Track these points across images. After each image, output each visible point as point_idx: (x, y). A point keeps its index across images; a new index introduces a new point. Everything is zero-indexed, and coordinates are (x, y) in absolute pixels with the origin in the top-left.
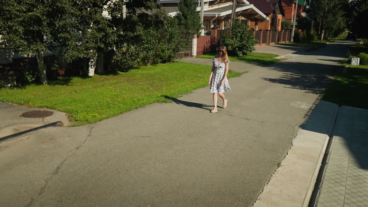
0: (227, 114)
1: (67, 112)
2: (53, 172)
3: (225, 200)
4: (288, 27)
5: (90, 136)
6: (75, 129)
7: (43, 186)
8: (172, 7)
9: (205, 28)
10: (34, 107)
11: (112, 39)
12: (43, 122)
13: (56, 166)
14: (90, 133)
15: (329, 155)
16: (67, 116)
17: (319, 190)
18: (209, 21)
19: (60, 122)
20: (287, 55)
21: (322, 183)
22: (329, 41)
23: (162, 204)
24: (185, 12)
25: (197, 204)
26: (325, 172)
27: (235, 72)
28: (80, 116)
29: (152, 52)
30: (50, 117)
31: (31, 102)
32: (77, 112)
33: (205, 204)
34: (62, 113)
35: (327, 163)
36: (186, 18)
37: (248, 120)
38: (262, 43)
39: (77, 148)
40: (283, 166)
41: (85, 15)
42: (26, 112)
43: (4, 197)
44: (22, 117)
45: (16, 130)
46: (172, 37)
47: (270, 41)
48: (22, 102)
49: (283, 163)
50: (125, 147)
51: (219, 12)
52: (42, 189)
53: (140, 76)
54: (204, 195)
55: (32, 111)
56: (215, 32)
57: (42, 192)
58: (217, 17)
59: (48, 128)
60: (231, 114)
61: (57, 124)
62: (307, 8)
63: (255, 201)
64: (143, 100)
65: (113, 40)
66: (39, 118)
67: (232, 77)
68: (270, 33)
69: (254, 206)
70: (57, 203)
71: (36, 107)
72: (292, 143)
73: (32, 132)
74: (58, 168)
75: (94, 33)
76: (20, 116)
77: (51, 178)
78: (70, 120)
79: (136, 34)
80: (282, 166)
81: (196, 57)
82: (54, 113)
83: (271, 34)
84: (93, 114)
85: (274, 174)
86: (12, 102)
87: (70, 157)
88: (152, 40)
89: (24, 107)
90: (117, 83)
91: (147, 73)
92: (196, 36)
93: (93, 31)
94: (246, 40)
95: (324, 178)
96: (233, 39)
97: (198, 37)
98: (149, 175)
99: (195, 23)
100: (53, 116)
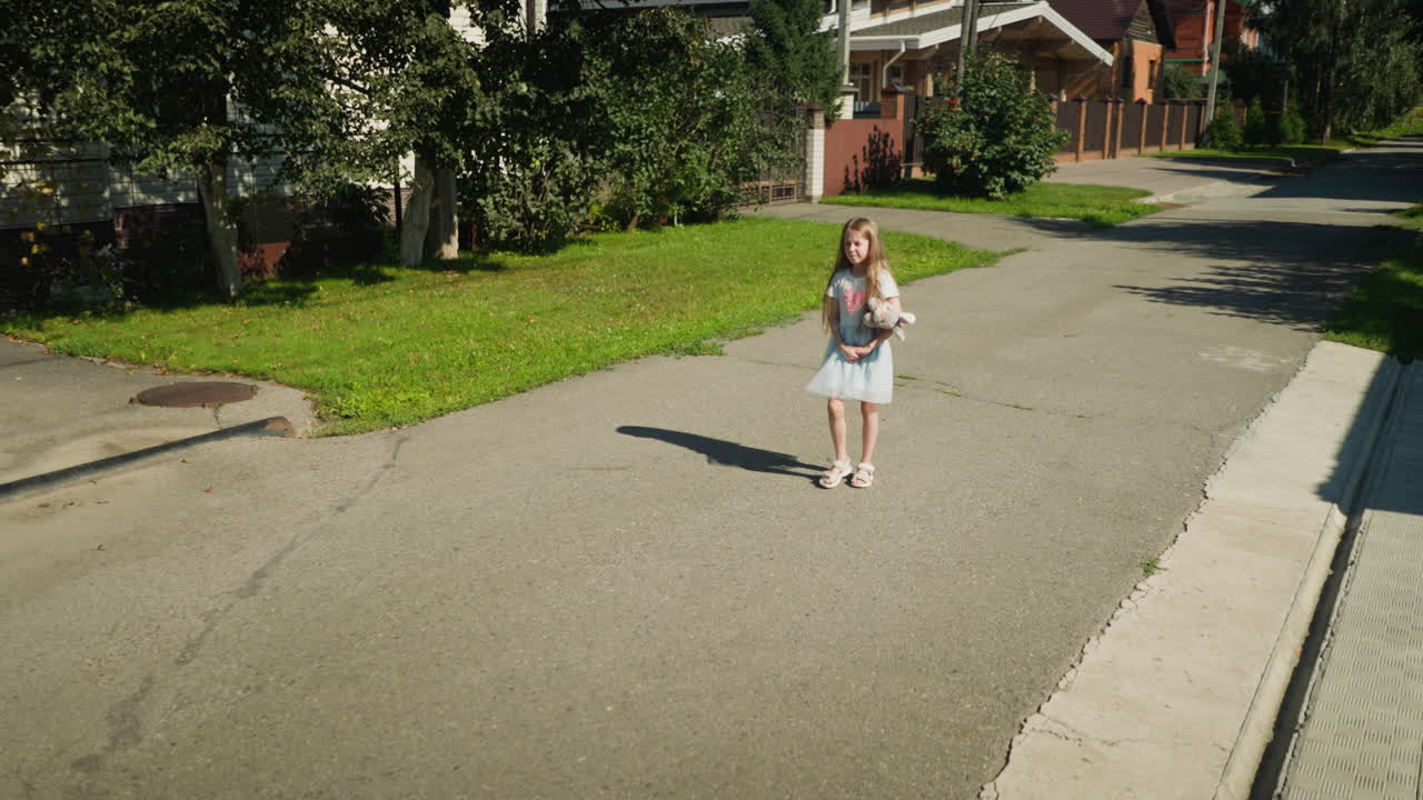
0: (938, 390)
1: (307, 388)
2: (237, 588)
3: (922, 691)
4: (1191, 90)
5: (393, 466)
6: (335, 443)
7: (193, 636)
8: (730, 19)
9: (857, 90)
10: (186, 370)
11: (483, 114)
12: (214, 422)
13: (250, 569)
14: (394, 457)
15: (1359, 535)
16: (309, 403)
17: (1319, 660)
18: (872, 70)
19: (282, 419)
20: (1185, 192)
21: (1332, 634)
22: (1355, 144)
23: (665, 701)
24: (777, 28)
25: (806, 702)
26: (1347, 594)
27: (974, 250)
28: (359, 400)
29: (646, 174)
30: (245, 403)
31: (175, 352)
32: (350, 387)
33: (839, 703)
34: (291, 390)
35: (1353, 563)
36: (779, 49)
37: (1022, 409)
38: (1085, 149)
39: (341, 509)
40: (1165, 569)
41: (378, 13)
42: (153, 386)
43: (39, 672)
44: (137, 405)
45: (109, 446)
46: (723, 116)
47: (1115, 145)
48: (143, 356)
49: (1166, 560)
50: (527, 503)
51: (914, 33)
52: (190, 646)
53: (598, 266)
54: (834, 670)
55: (176, 385)
56: (895, 104)
57: (188, 655)
58: (903, 50)
59: (234, 439)
60: (956, 391)
61: (268, 427)
62: (1263, 14)
63: (1050, 698)
64: (608, 345)
65: (489, 116)
66: (200, 408)
67: (962, 267)
68: (1117, 109)
69: (1043, 715)
70: (244, 696)
71: (193, 370)
72: (1206, 489)
73: (169, 454)
74: (260, 575)
75: (416, 89)
76: (131, 401)
77: (227, 610)
78: (319, 417)
79: (577, 96)
80: (1164, 573)
81: (820, 203)
82: (259, 392)
83: (1121, 113)
84: (412, 396)
85: (1129, 598)
86: (105, 357)
87: (310, 537)
88: (644, 126)
89: (148, 372)
90: (509, 289)
91: (629, 256)
92: (819, 118)
93: (414, 82)
94: (1017, 133)
95: (1338, 615)
96: (967, 129)
97: (828, 123)
98: (615, 598)
99: (814, 71)
100: (256, 400)
